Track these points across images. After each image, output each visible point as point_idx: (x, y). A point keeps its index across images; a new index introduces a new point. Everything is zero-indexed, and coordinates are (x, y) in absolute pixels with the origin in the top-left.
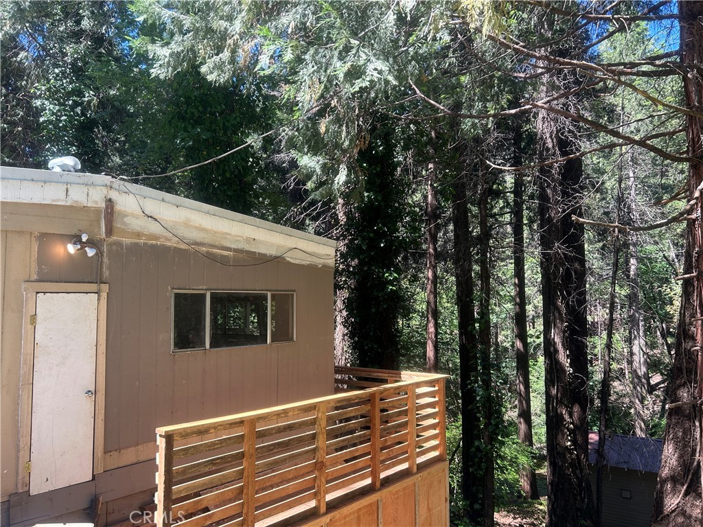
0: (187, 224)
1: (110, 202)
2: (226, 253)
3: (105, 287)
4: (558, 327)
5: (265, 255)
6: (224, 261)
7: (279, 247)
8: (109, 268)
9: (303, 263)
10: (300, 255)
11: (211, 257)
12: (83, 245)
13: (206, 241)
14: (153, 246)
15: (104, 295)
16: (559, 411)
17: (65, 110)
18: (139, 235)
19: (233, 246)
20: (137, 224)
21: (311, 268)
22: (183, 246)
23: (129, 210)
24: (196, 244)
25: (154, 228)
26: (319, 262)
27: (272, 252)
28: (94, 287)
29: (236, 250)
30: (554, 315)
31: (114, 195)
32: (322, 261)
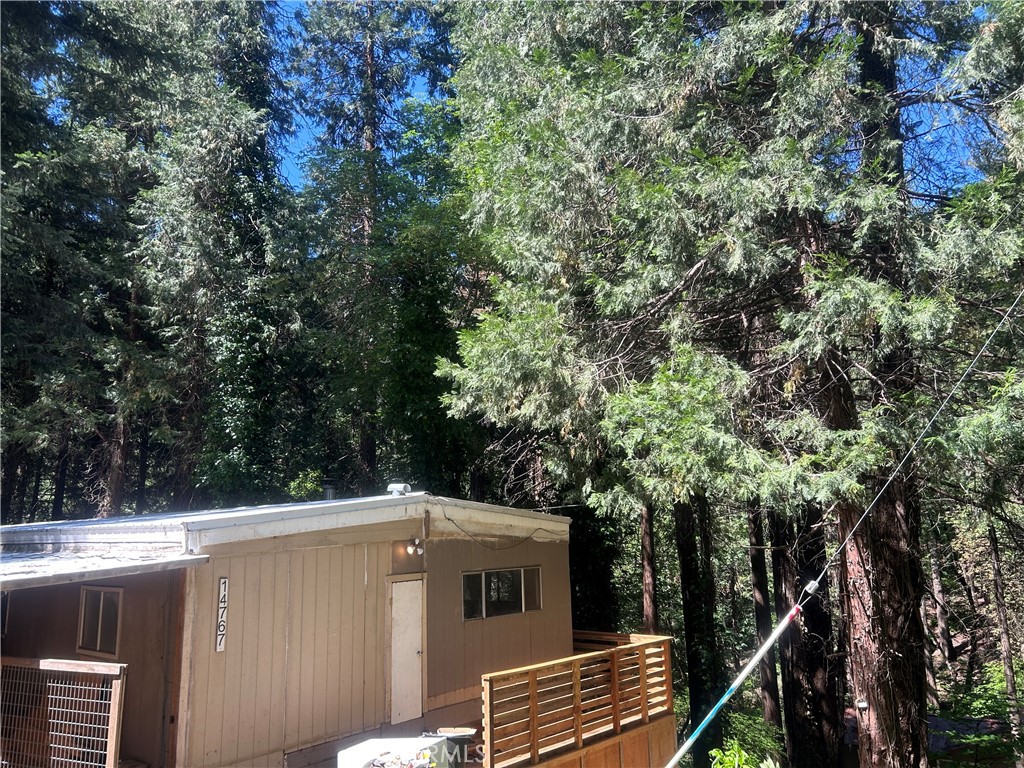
0: (469, 521)
1: (427, 512)
2: (493, 539)
3: (425, 575)
4: (789, 582)
5: (518, 537)
6: (491, 546)
7: (528, 529)
8: (427, 561)
9: (546, 540)
10: (543, 534)
11: (484, 544)
12: (417, 546)
13: (481, 532)
14: (451, 540)
15: (425, 580)
16: (795, 675)
17: (242, 347)
18: (442, 533)
19: (498, 533)
20: (441, 526)
21: (552, 544)
22: (468, 538)
23: (437, 516)
24: (476, 535)
25: (451, 527)
26: (557, 538)
27: (523, 534)
28: (419, 575)
29: (500, 537)
30: (784, 568)
31: (429, 507)
32: (559, 537)
